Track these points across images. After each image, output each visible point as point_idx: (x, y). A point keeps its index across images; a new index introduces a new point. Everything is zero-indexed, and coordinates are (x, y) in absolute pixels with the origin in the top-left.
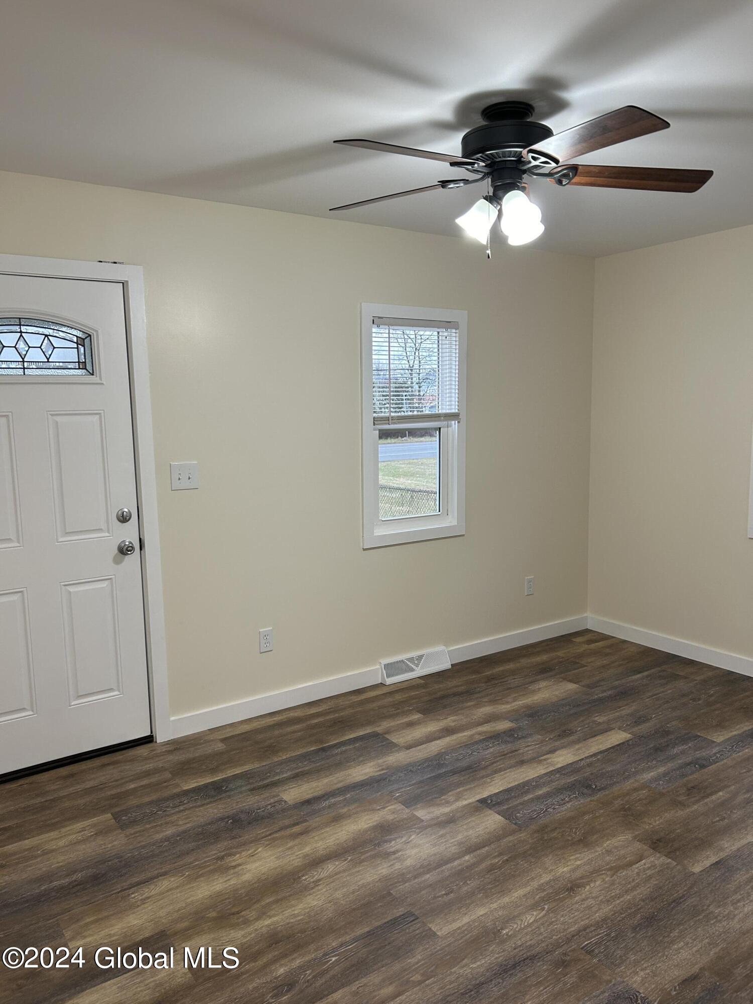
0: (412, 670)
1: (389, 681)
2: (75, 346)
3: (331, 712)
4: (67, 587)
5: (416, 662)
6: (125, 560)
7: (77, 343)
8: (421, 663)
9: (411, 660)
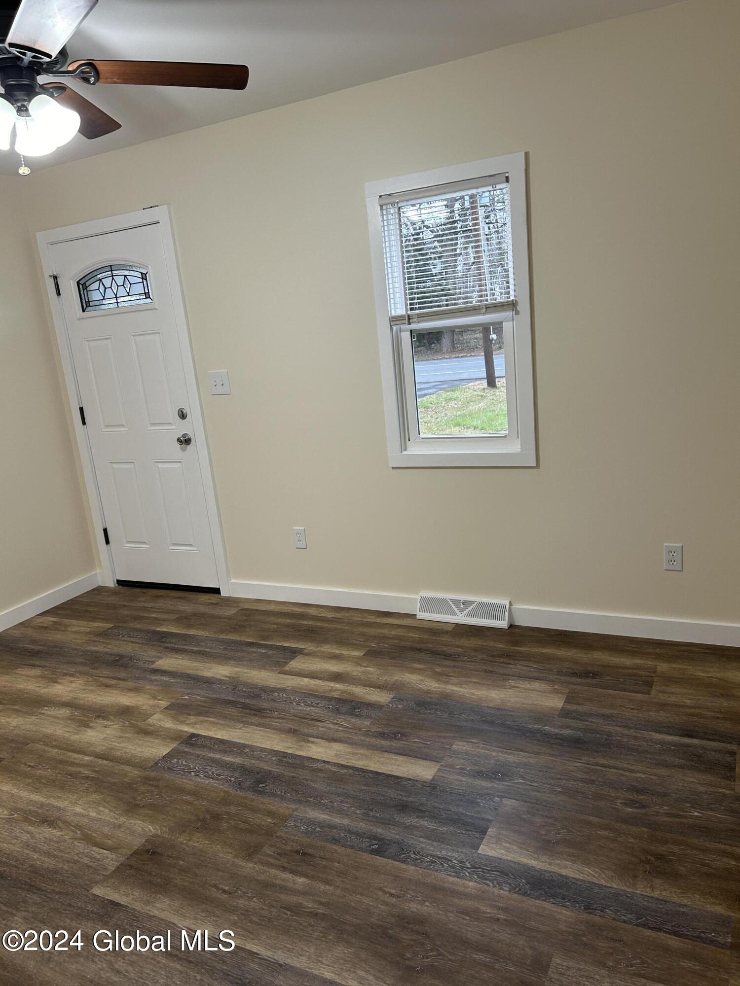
0: (454, 614)
1: (421, 615)
2: (141, 280)
3: (334, 621)
4: (158, 464)
5: (462, 607)
6: (188, 450)
7: (142, 278)
8: (467, 610)
9: (456, 602)
